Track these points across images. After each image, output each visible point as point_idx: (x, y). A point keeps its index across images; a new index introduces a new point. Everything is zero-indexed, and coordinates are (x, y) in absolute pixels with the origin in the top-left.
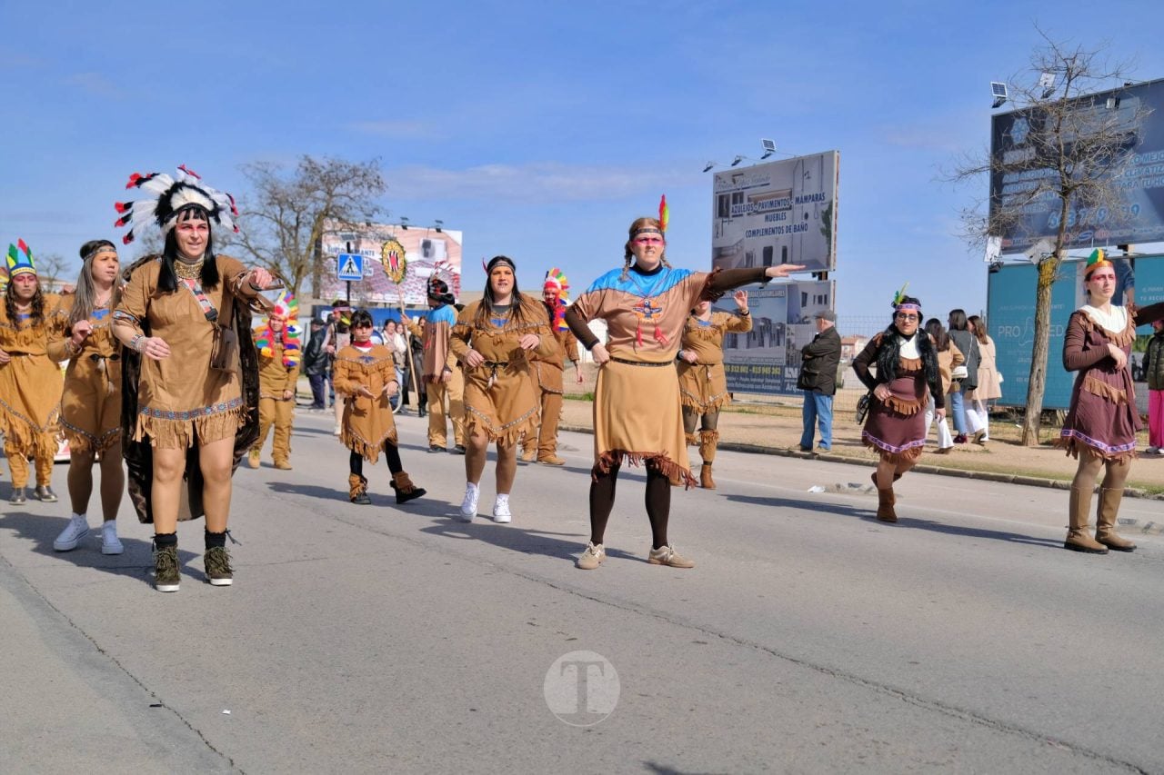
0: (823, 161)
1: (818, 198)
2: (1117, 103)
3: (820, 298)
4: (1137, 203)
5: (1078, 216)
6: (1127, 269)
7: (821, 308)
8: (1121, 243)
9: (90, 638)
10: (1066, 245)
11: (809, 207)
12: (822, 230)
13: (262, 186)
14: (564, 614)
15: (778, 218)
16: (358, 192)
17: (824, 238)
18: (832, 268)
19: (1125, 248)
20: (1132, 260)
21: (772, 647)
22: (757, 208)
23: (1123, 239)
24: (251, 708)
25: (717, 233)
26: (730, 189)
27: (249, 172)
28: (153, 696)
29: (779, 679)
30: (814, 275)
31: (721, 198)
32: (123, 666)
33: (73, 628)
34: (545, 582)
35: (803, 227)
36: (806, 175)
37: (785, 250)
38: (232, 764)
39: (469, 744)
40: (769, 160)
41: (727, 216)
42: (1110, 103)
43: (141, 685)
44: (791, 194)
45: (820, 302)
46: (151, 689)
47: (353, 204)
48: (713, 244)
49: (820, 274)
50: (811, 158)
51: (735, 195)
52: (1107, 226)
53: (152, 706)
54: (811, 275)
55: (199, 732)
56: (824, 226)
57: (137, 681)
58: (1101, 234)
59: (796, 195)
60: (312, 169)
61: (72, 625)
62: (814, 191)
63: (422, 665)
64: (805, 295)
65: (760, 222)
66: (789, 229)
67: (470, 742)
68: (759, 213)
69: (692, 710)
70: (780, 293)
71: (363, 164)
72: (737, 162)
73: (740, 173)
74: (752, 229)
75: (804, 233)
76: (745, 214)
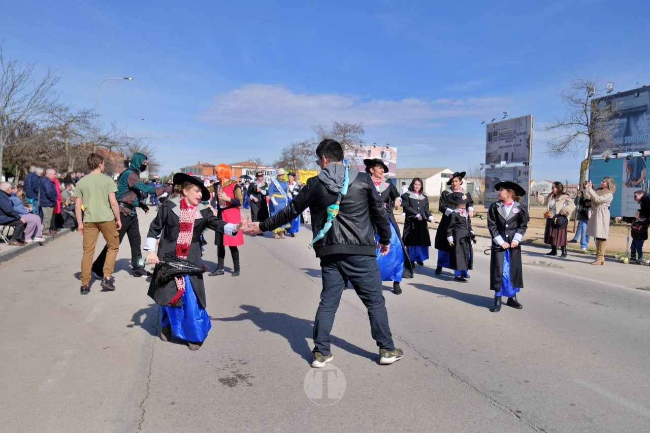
0: (527, 119)
1: (525, 133)
2: (638, 94)
3: (525, 173)
4: (648, 135)
5: (624, 140)
6: (643, 161)
7: (526, 177)
8: (641, 151)
10: (619, 151)
11: (522, 137)
12: (527, 146)
13: (319, 134)
15: (510, 141)
16: (354, 135)
17: (527, 149)
18: (530, 160)
19: (643, 152)
20: (645, 157)
22: (502, 137)
23: (642, 149)
25: (487, 148)
26: (493, 130)
27: (315, 128)
30: (523, 164)
31: (489, 134)
35: (520, 145)
36: (521, 124)
37: (512, 154)
40: (505, 119)
41: (491, 141)
42: (636, 94)
44: (515, 132)
45: (525, 174)
47: (352, 139)
48: (486, 151)
49: (526, 163)
50: (522, 118)
51: (494, 133)
52: (635, 144)
54: (522, 164)
56: (527, 144)
58: (633, 147)
59: (517, 132)
60: (338, 126)
62: (523, 131)
64: (520, 171)
65: (503, 143)
66: (514, 146)
68: (503, 139)
70: (510, 171)
71: (356, 125)
72: (494, 120)
73: (496, 124)
74: (500, 146)
75: (520, 147)
76: (498, 140)
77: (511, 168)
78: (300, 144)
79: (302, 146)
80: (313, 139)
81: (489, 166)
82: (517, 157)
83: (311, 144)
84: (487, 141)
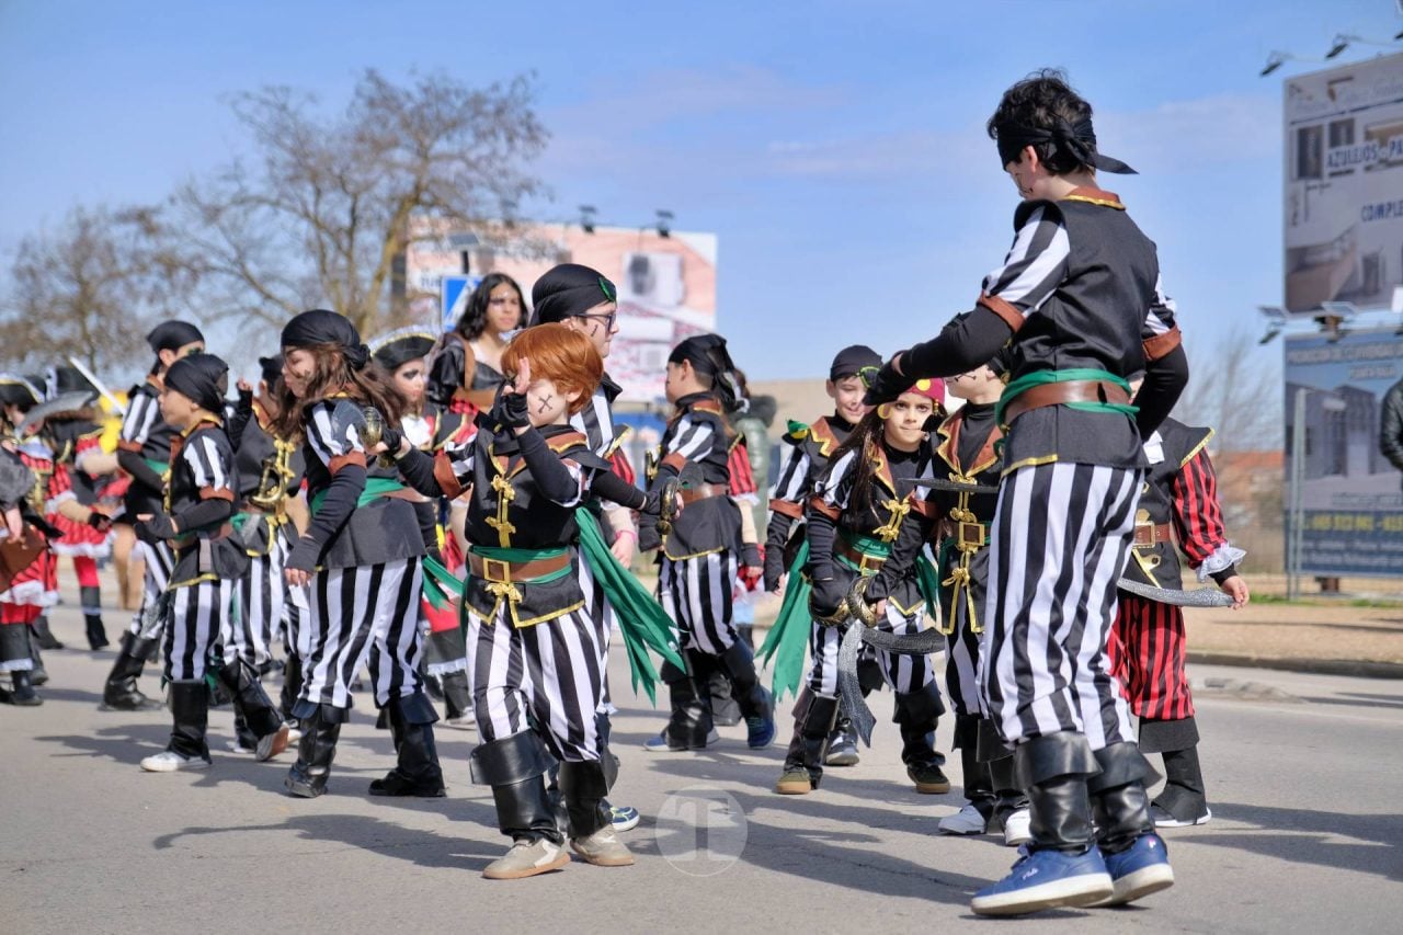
13: (276, 140)
16: (484, 150)
22: (1385, 153)
25: (1292, 220)
26: (1322, 113)
27: (247, 107)
31: (1303, 135)
41: (1318, 175)
47: (473, 175)
48: (1287, 239)
51: (1334, 127)
60: (382, 98)
65: (1394, 185)
68: (1390, 165)
71: (496, 87)
72: (1337, 50)
73: (1346, 76)
74: (1375, 202)
76: (1359, 168)
78: (123, 218)
79: (133, 228)
80: (235, 174)
81: (1305, 326)
83: (224, 201)
84: (1289, 180)
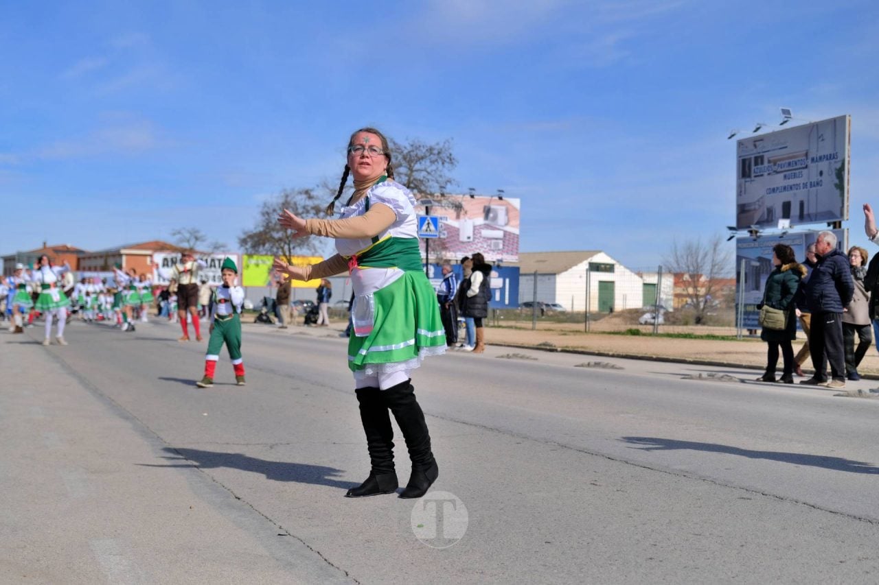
0: (837, 125)
1: (832, 157)
9: (229, 490)
11: (824, 165)
12: (836, 185)
14: (622, 478)
15: (795, 176)
16: (434, 167)
17: (838, 192)
18: (845, 217)
21: (812, 504)
22: (775, 168)
24: (360, 538)
25: (740, 192)
26: (752, 153)
28: (280, 528)
29: (821, 525)
30: (829, 225)
31: (744, 161)
32: (255, 508)
33: (214, 483)
34: (603, 456)
35: (818, 184)
36: (821, 138)
37: (802, 204)
38: (347, 575)
39: (546, 566)
40: (786, 126)
41: (749, 176)
43: (270, 520)
44: (806, 155)
46: (280, 524)
47: (429, 177)
48: (738, 201)
49: (835, 223)
50: (824, 123)
51: (756, 158)
53: (279, 535)
54: (826, 224)
55: (318, 553)
56: (837, 181)
57: (268, 519)
59: (811, 155)
61: (214, 481)
62: (827, 151)
63: (502, 511)
65: (779, 181)
66: (805, 185)
67: (547, 564)
68: (777, 172)
69: (742, 546)
70: (797, 242)
71: (438, 144)
72: (758, 129)
73: (761, 139)
74: (772, 187)
75: (819, 188)
76: (766, 174)
77: (799, 236)
78: (300, 193)
79: (304, 196)
81: (744, 234)
82: (812, 211)
84: (738, 178)
